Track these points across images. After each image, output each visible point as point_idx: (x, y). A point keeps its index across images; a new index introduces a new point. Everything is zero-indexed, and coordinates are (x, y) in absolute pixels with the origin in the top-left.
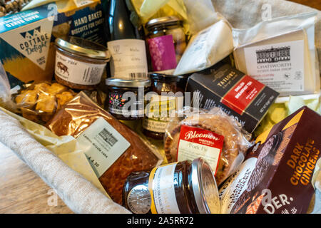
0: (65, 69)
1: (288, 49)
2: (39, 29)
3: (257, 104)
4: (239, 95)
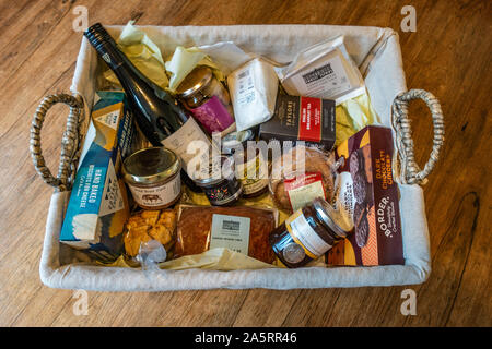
0: (156, 197)
1: (329, 65)
2: (110, 182)
3: (326, 125)
4: (308, 125)
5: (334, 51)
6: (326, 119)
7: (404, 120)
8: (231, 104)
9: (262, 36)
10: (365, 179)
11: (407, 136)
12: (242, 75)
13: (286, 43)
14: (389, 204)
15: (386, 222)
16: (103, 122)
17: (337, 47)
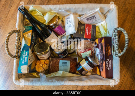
0: (43, 57)
1: (94, 16)
3: (93, 34)
4: (87, 34)
5: (96, 12)
6: (93, 32)
7: (116, 36)
8: (64, 26)
9: (74, 8)
10: (103, 52)
11: (117, 41)
12: (67, 18)
13: (81, 10)
14: (109, 61)
15: (108, 66)
16: (27, 36)
17: (97, 11)
